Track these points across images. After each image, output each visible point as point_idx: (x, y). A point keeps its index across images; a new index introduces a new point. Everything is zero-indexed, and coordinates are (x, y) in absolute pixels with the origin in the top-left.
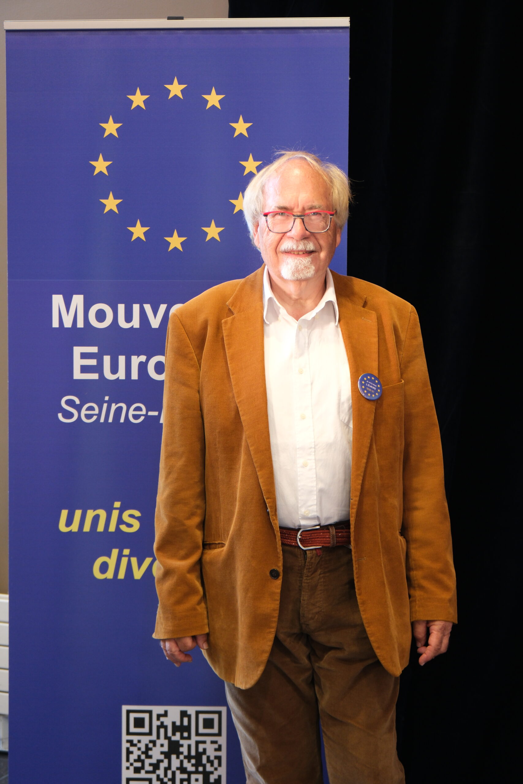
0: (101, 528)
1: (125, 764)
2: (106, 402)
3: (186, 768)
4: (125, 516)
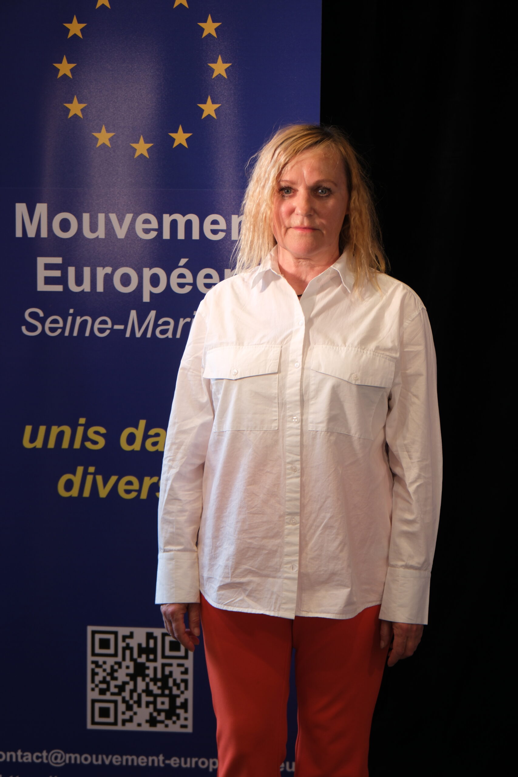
0: (65, 445)
1: (90, 685)
2: (71, 315)
3: (152, 691)
4: (91, 433)
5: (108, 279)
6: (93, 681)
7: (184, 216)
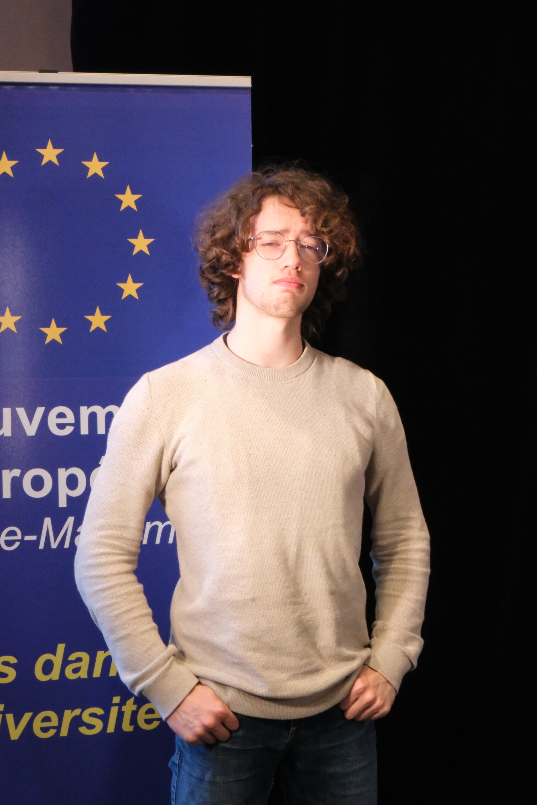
7: (104, 407)
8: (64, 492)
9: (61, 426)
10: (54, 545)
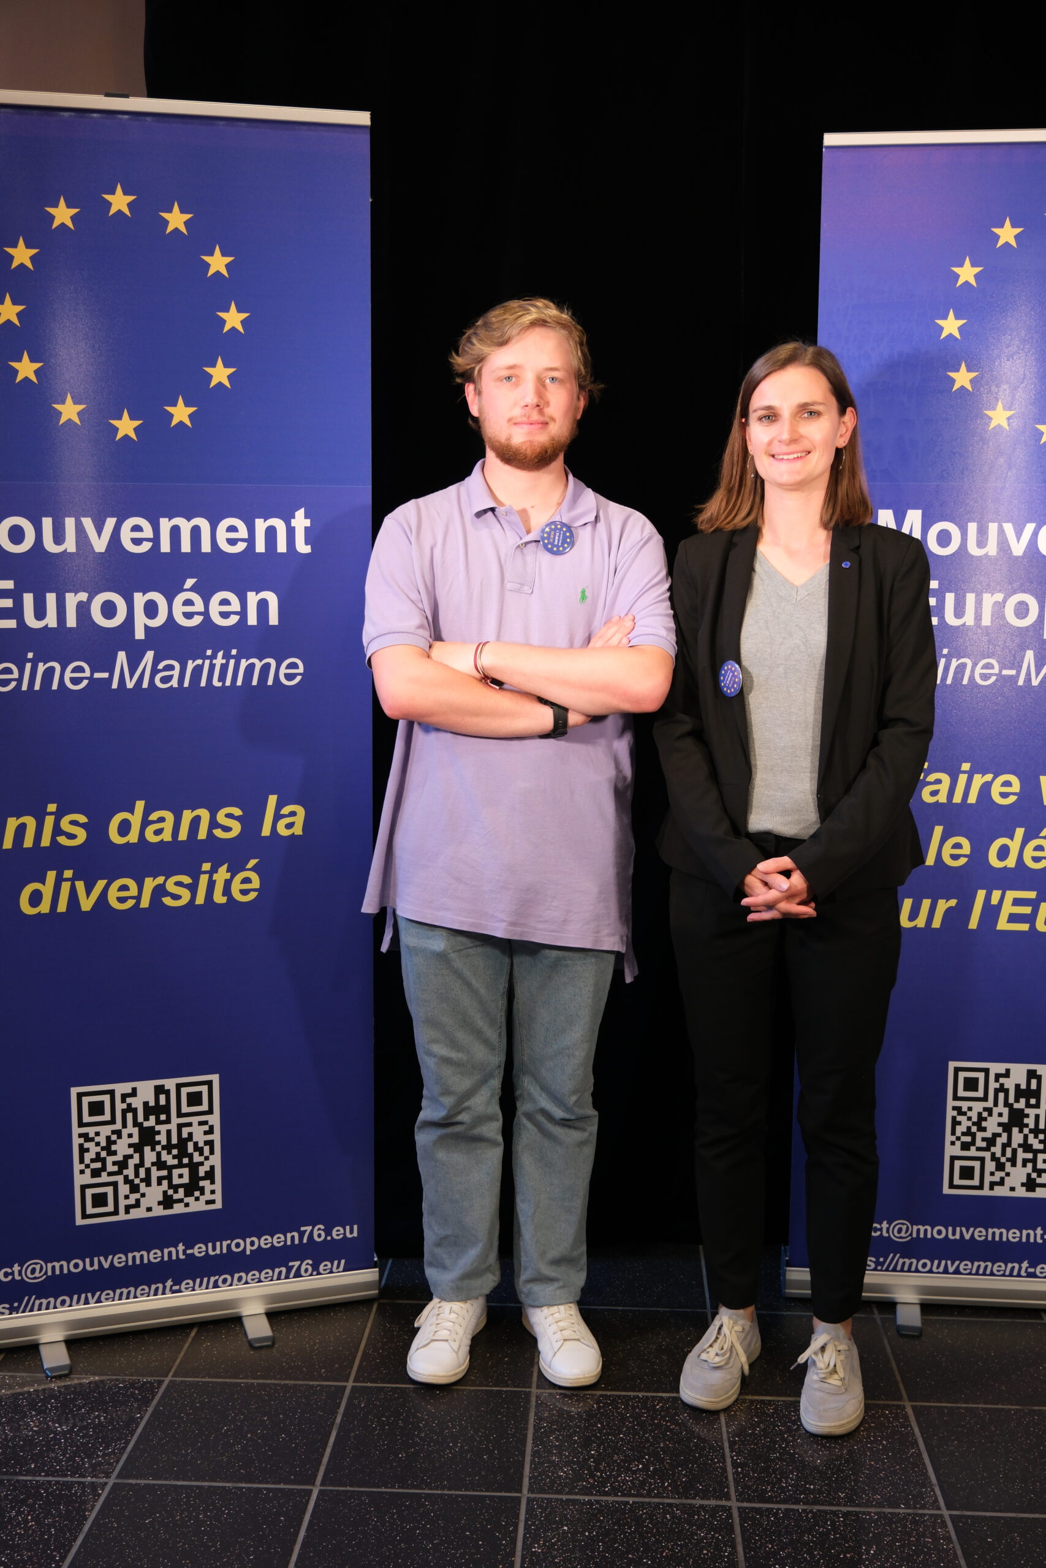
0: (28, 843)
1: (77, 1167)
2: (29, 660)
3: (166, 1162)
4: (65, 824)
5: (83, 609)
6: (82, 1161)
7: (189, 521)
8: (141, 621)
9: (137, 542)
10: (130, 685)
